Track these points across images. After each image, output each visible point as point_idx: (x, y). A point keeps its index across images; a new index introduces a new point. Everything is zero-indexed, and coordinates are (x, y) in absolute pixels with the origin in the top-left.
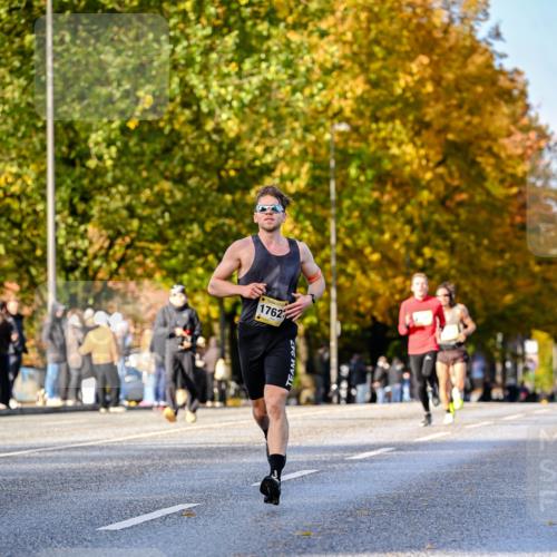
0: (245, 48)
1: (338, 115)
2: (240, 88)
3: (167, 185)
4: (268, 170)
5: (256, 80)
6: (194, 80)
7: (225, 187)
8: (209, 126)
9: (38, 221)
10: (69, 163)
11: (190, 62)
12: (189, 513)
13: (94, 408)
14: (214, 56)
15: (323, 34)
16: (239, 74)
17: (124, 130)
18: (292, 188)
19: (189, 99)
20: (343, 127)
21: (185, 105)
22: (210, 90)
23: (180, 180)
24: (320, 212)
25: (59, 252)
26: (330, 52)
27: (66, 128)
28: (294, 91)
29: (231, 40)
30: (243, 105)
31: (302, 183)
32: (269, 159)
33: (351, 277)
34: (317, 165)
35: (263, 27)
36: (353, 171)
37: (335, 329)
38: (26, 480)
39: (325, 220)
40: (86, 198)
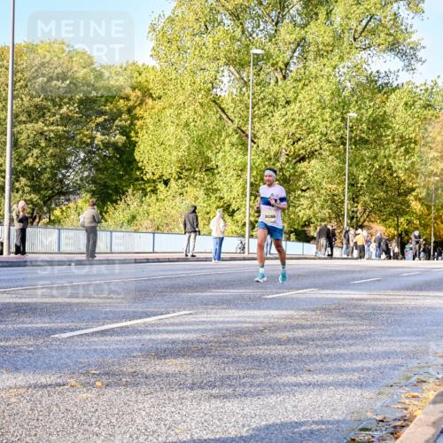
0: (407, 152)
1: (435, 175)
2: (404, 164)
3: (382, 193)
4: (413, 190)
5: (410, 162)
6: (391, 161)
7: (399, 195)
8: (395, 175)
9: (343, 202)
10: (353, 185)
11: (390, 156)
12: (378, 280)
13: (356, 259)
14: (398, 153)
15: (431, 148)
16: (405, 160)
17: (369, 175)
18: (420, 196)
19: (390, 168)
20: (437, 178)
21: (388, 169)
22: (396, 165)
23: (386, 192)
24: (429, 204)
25: (348, 213)
26: (433, 154)
27: (351, 174)
28: (422, 165)
29: (402, 149)
30: (406, 170)
31: (424, 194)
32: (414, 186)
33: (438, 224)
34: (428, 189)
35: (412, 145)
36: (440, 192)
37: (433, 239)
38: (331, 271)
39: (430, 207)
40: (357, 197)
